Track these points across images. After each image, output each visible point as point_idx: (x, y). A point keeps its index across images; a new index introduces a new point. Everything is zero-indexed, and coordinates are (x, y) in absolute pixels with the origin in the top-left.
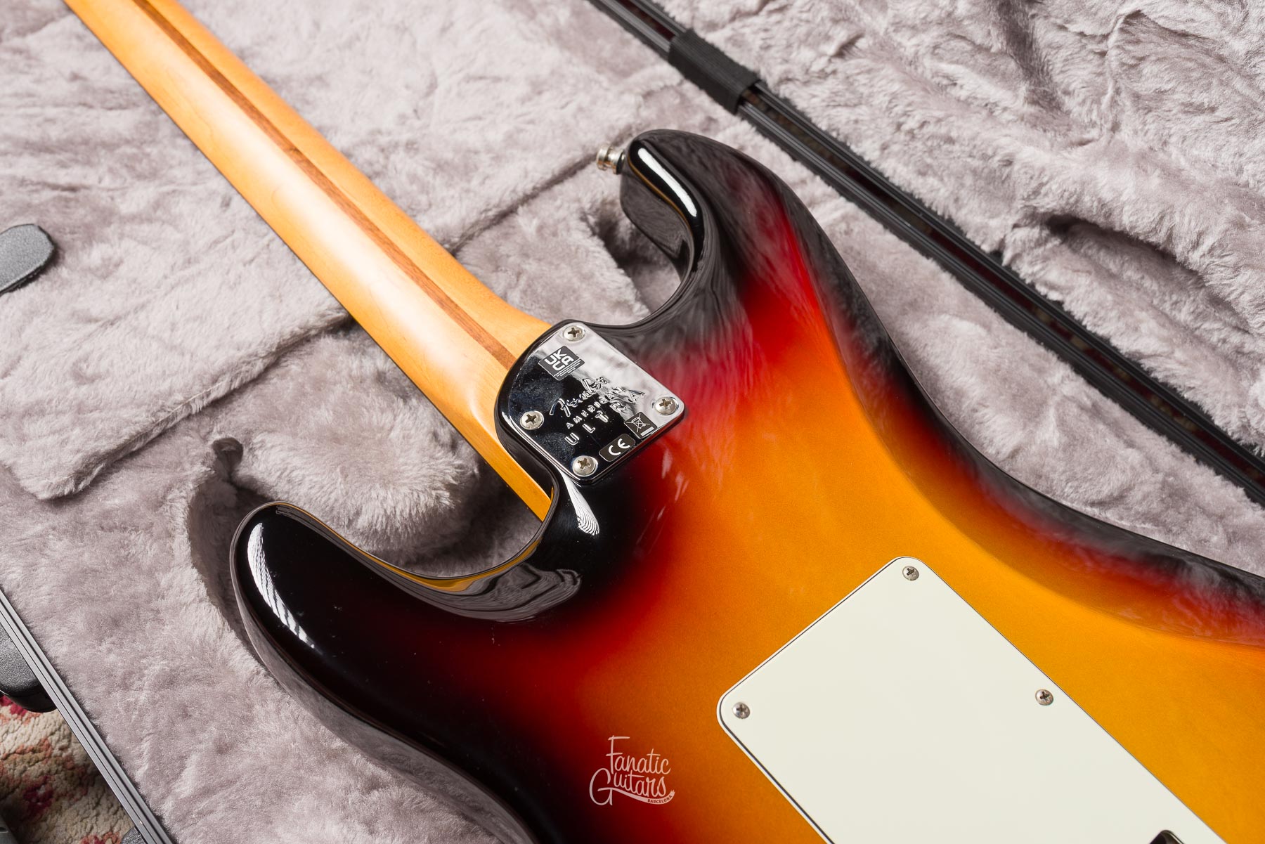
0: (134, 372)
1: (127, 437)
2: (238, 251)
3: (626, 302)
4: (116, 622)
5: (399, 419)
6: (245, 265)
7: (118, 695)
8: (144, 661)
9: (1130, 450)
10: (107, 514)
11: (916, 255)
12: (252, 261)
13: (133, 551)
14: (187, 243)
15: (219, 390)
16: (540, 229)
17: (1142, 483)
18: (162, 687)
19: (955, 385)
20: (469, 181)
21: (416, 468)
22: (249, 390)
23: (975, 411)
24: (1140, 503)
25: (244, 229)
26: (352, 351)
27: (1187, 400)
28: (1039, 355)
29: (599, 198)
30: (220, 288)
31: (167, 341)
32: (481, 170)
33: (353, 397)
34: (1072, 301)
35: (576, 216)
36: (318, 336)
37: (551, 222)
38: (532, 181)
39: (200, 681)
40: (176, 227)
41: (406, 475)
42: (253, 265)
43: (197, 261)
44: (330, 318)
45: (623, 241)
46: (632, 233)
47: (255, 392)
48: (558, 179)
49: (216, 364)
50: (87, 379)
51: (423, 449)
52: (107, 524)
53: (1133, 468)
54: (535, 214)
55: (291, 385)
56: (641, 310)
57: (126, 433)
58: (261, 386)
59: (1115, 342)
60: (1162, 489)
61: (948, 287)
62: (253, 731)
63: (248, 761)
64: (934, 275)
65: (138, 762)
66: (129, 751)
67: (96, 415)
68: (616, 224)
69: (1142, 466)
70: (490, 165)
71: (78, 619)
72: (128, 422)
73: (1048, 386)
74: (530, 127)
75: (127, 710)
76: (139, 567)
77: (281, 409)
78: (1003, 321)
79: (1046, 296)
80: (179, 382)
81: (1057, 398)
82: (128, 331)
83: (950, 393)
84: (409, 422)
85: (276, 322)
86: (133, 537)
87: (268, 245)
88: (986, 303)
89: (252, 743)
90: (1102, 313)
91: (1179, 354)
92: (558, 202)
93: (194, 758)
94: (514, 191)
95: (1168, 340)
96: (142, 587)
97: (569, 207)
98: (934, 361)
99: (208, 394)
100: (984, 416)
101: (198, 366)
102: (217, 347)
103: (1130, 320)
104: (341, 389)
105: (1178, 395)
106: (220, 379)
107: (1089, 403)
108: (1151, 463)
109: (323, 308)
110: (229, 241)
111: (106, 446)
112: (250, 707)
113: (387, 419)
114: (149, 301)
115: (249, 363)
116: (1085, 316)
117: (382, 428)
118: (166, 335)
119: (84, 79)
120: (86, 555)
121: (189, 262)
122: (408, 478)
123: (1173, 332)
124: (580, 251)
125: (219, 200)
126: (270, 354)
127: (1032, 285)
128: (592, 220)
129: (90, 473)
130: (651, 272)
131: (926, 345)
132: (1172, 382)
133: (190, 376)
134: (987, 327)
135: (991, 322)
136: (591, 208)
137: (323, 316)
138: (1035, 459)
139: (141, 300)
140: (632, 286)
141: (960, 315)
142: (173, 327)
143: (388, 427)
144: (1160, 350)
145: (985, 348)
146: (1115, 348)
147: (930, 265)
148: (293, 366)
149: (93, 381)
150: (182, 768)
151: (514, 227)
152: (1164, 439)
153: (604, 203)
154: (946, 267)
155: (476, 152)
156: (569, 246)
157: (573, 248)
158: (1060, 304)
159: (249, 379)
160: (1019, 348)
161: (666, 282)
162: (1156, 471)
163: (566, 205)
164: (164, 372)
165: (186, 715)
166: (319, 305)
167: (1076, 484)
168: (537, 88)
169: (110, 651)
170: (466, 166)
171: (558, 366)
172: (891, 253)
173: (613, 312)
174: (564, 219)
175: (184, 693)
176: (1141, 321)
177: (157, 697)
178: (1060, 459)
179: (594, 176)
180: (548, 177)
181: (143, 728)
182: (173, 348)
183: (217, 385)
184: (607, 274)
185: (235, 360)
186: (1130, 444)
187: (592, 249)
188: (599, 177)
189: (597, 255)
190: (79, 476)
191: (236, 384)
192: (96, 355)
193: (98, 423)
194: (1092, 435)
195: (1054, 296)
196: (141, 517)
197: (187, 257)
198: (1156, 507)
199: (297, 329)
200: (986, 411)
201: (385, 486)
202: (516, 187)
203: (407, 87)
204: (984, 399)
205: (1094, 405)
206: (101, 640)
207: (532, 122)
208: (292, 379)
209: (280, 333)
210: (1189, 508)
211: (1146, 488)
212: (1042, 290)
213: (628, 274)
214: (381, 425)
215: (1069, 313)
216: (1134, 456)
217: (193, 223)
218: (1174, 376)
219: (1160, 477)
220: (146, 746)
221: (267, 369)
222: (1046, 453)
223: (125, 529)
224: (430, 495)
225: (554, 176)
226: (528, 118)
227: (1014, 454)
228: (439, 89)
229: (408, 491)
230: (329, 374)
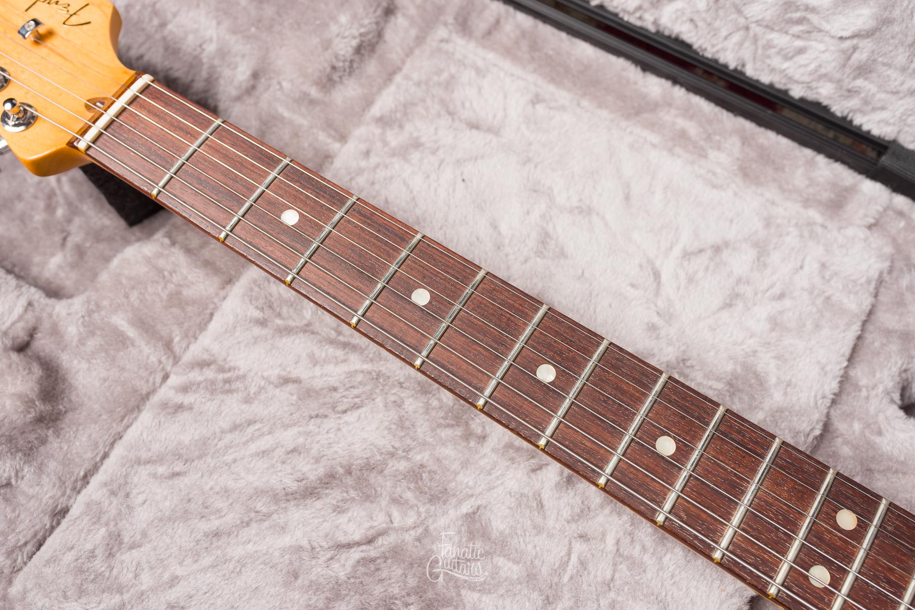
2: (592, 570)
20: (770, 396)
25: (581, 537)
29: (896, 371)
35: (886, 401)
37: (870, 419)
40: (508, 556)
43: (557, 597)
48: (851, 363)
54: (852, 416)
74: (787, 303)
87: (618, 550)
92: (864, 392)
119: (297, 381)
128: (896, 397)
136: (893, 386)
151: (838, 436)
157: (909, 446)
163: (873, 392)
168: (762, 249)
203: (633, 286)
207: (782, 296)
226: (777, 290)
228: (664, 277)
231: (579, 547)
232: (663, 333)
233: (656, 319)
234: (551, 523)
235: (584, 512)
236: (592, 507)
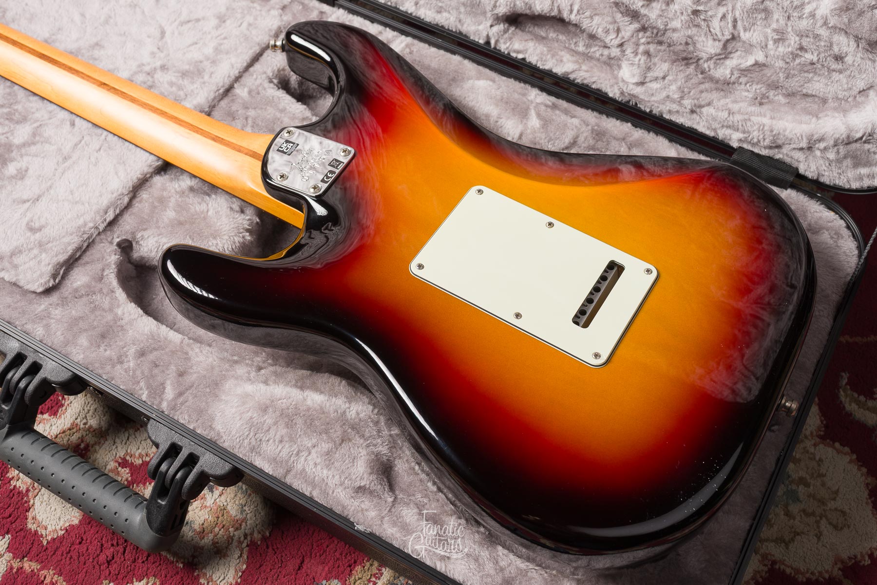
0: (61, 220)
1: (71, 251)
2: (90, 146)
3: (307, 117)
4: (103, 336)
5: (210, 205)
6: (97, 152)
7: (119, 367)
8: (125, 349)
9: (573, 119)
10: (76, 290)
11: (449, 55)
12: (100, 149)
13: (97, 303)
14: (60, 150)
15: (110, 216)
16: (250, 92)
17: (582, 133)
18: (139, 358)
19: (484, 113)
20: (203, 78)
21: (228, 225)
22: (125, 213)
23: (497, 122)
24: (584, 142)
25: (89, 134)
26: (172, 180)
27: (594, 89)
28: (522, 88)
29: (276, 69)
30: (89, 167)
31: (72, 200)
32: (207, 70)
33: (182, 201)
34: (529, 56)
35: (267, 81)
36: (151, 177)
37: (254, 87)
38: (237, 69)
39: (157, 350)
41: (223, 230)
42: (102, 151)
43: (70, 157)
44: (154, 166)
45: (295, 89)
46: (298, 83)
47: (129, 213)
48: (251, 64)
49: (103, 204)
50: (37, 230)
51: (228, 216)
52: (77, 295)
53: (576, 127)
54: (244, 86)
55: (147, 205)
57: (70, 250)
58: (131, 209)
59: (554, 71)
60: (592, 132)
61: (469, 66)
62: (194, 362)
63: (195, 375)
64: (460, 62)
65: (141, 392)
66: (134, 389)
67: (50, 244)
68: (289, 80)
69: (580, 125)
70: (211, 67)
71: (83, 341)
72: (69, 244)
73: (528, 100)
74: (226, 41)
75: (126, 372)
76: (103, 310)
77: (146, 217)
78: (500, 76)
79: (516, 57)
80: (88, 217)
81: (534, 105)
82: (48, 201)
83: (483, 117)
84: (215, 206)
85: (127, 175)
86: (94, 297)
87: (106, 139)
88: (490, 70)
89: (195, 368)
90: (544, 58)
91: (584, 67)
92: (255, 76)
93: (168, 382)
94: (229, 76)
95: (576, 62)
96: (109, 317)
97: (261, 78)
98: (471, 104)
99: (105, 220)
100: (501, 123)
101: (94, 208)
102: (101, 196)
103: (558, 57)
104: (174, 199)
105: (590, 87)
106: (108, 210)
107: (550, 104)
108: (584, 122)
109: (149, 162)
110: (83, 142)
111: (62, 258)
112: (187, 353)
113: (204, 207)
114: (53, 184)
115: (120, 199)
116: (537, 62)
117: (203, 212)
118: (70, 198)
120: (73, 312)
121: (65, 159)
122: (225, 231)
123: (578, 57)
124: (275, 98)
125: (68, 123)
126: (130, 192)
127: (509, 54)
128: (275, 81)
129: (59, 274)
130: (314, 102)
131: (465, 97)
132: (585, 82)
133: (92, 213)
134: (494, 81)
135: (494, 78)
136: (273, 75)
137: (150, 166)
138: (531, 136)
139: (48, 184)
140: (308, 109)
141: (478, 79)
142: (72, 192)
143: (206, 210)
144: (575, 68)
145: (493, 90)
146: (556, 74)
147: (457, 58)
148: (144, 195)
149: (41, 230)
150: (164, 388)
151: (235, 95)
152: (590, 111)
153: (279, 71)
154: (465, 57)
155: (201, 62)
156: (268, 97)
157: (271, 98)
158: (524, 59)
159: (123, 207)
160: (511, 87)
161: (324, 105)
162: (588, 125)
163: (259, 77)
164: (78, 215)
165: (157, 366)
166: (146, 161)
167: (552, 142)
168: (222, 19)
169: (106, 350)
170: (198, 70)
171: (286, 150)
172: (435, 58)
174: (261, 84)
175: (151, 357)
176: (562, 56)
177: (139, 362)
178: (542, 133)
179: (269, 58)
180: (245, 64)
181: (137, 377)
182: (77, 203)
183: (108, 214)
184: (293, 106)
185: (113, 199)
186: (573, 117)
187: (281, 96)
188: (272, 58)
189: (284, 98)
190: (54, 276)
191: (118, 211)
192: (36, 217)
193: (53, 248)
194: (554, 117)
195: (520, 56)
196: (94, 287)
197: (63, 156)
198: (592, 142)
199: (139, 176)
200: (502, 120)
201: (215, 238)
202: (229, 73)
203: (149, 37)
204: (499, 115)
205: (553, 104)
206: (99, 346)
207: (225, 38)
208: (146, 202)
209: (131, 180)
210: (607, 139)
211: (585, 135)
212: (514, 55)
213: (305, 104)
214: (202, 210)
215: (530, 63)
216: (575, 121)
217: (59, 139)
218: (585, 79)
219: (590, 127)
220: (142, 384)
221: (131, 200)
222: (535, 132)
223: (88, 295)
224: (240, 237)
225: (248, 63)
226: (223, 37)
227: (520, 137)
228: (167, 34)
229: (227, 238)
230: (165, 194)
232: (157, 55)
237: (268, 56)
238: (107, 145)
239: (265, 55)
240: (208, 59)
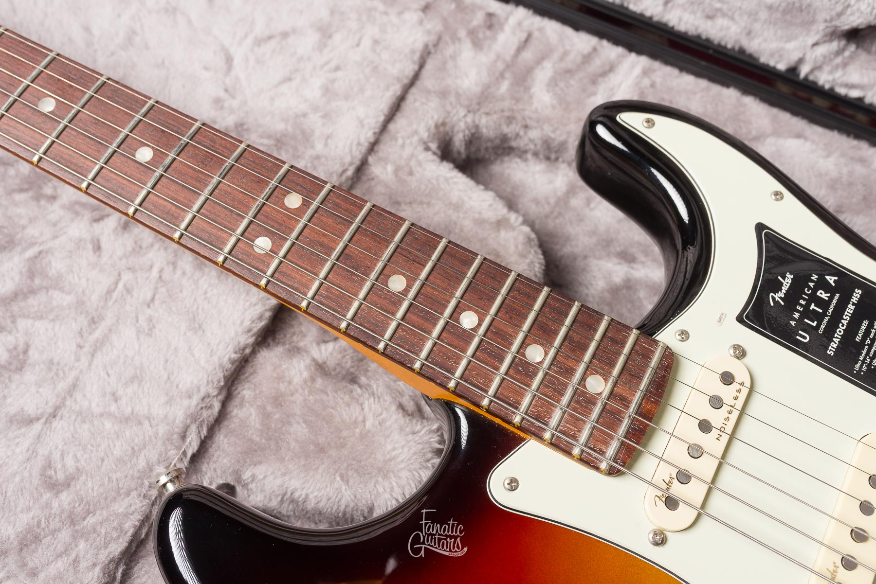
0: (103, 460)
1: (131, 530)
2: (135, 294)
3: (503, 217)
5: (366, 407)
6: (149, 306)
11: (717, 88)
12: (153, 299)
14: (80, 304)
15: (193, 444)
16: (397, 171)
20: (313, 147)
21: (406, 449)
22: (217, 431)
25: (129, 269)
29: (432, 123)
30: (138, 339)
31: (117, 415)
32: (317, 132)
33: (316, 401)
35: (420, 148)
36: (254, 352)
37: (403, 163)
40: (61, 289)
41: (400, 459)
42: (157, 302)
43: (101, 318)
44: (255, 330)
46: (466, 144)
47: (223, 431)
48: (390, 118)
49: (177, 421)
50: (63, 485)
51: (401, 429)
54: (386, 160)
55: (253, 411)
56: (517, 219)
57: (129, 527)
58: (225, 423)
61: (756, 109)
64: (739, 104)
67: (91, 520)
68: (451, 140)
70: (325, 124)
72: (126, 515)
74: (339, 74)
77: (256, 439)
78: (813, 126)
80: (152, 454)
82: (73, 418)
84: (376, 407)
85: (211, 356)
87: (160, 277)
88: (793, 114)
92: (400, 141)
94: (359, 144)
97: (411, 142)
99: (185, 453)
101: (162, 430)
102: (169, 403)
104: (301, 397)
106: (188, 433)
109: (247, 323)
110: (120, 286)
113: (355, 412)
114: (77, 379)
115: (206, 406)
117: (355, 422)
118: (113, 408)
121: (93, 321)
122: (402, 461)
124: (440, 181)
125: (90, 246)
126: (221, 389)
127: (832, 89)
128: (434, 146)
129: (115, 578)
133: (160, 443)
135: (804, 131)
136: (429, 136)
137: (249, 331)
139: (70, 380)
142: (115, 397)
143: (360, 418)
145: (820, 160)
147: (732, 93)
148: (245, 391)
149: (69, 485)
151: (373, 179)
153: (437, 126)
154: (745, 91)
155: (305, 115)
156: (429, 181)
158: (861, 99)
159: (213, 421)
160: (835, 146)
163: (408, 141)
164: (133, 449)
166: (242, 322)
168: (325, 32)
170: (303, 132)
173: (499, 230)
174: (412, 156)
179: (417, 104)
180: (382, 118)
182: (127, 420)
183: (188, 440)
185: (192, 409)
187: (448, 175)
188: (423, 103)
189: (455, 180)
191: (204, 432)
192: (56, 456)
193: (98, 528)
195: (854, 94)
197: (89, 318)
199: (234, 356)
201: (386, 477)
202: (358, 137)
203: (206, 68)
207: (337, 69)
208: (251, 405)
214: (354, 419)
217: (77, 279)
221: (224, 404)
224: (427, 468)
225: (385, 115)
226: (333, 65)
228: (236, 62)
229: (408, 474)
230: (282, 387)
231: (126, 277)
232: (226, 105)
233: (222, 94)
234: (105, 259)
235: (138, 249)
236: (144, 246)
237: (415, 100)
238: (164, 290)
239: (410, 98)
240: (316, 109)
